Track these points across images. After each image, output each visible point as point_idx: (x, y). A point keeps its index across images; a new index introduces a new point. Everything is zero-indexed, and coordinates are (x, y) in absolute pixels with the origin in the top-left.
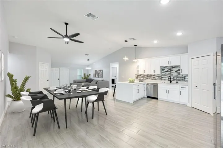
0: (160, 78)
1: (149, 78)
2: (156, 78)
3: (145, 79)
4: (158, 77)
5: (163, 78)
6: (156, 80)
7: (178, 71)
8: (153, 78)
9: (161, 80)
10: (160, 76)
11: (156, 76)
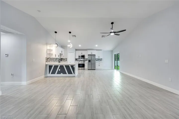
8: (54, 60)
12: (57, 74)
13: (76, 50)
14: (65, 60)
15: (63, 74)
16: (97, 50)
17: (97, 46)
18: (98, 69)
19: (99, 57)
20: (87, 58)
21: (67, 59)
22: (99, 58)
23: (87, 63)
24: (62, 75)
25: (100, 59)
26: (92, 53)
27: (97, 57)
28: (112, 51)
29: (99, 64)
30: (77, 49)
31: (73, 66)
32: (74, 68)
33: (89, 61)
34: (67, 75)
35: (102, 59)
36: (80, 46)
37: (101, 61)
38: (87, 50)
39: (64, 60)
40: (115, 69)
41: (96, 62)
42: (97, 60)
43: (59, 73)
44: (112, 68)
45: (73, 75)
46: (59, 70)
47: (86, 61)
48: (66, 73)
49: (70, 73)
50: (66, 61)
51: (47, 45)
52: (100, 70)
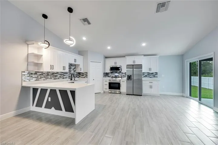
0: (63, 77)
1: (50, 77)
2: (59, 76)
3: (45, 79)
4: (60, 76)
5: (65, 75)
6: (59, 78)
7: (74, 69)
8: (56, 76)
9: (64, 78)
10: (63, 73)
11: (59, 74)
12: (45, 107)
13: (106, 58)
14: (85, 75)
15: (56, 109)
16: (145, 55)
17: (144, 45)
19: (150, 69)
20: (126, 72)
21: (87, 73)
22: (151, 72)
23: (125, 81)
24: (53, 111)
25: (152, 74)
26: (134, 62)
27: (145, 70)
29: (151, 84)
30: (107, 55)
33: (129, 78)
34: (64, 112)
35: (156, 73)
36: (109, 48)
37: (155, 78)
38: (124, 57)
39: (83, 75)
40: (190, 95)
41: (143, 79)
42: (146, 76)
44: (181, 94)
47: (124, 77)
48: (61, 109)
50: (86, 78)
51: (28, 45)
52: (152, 96)
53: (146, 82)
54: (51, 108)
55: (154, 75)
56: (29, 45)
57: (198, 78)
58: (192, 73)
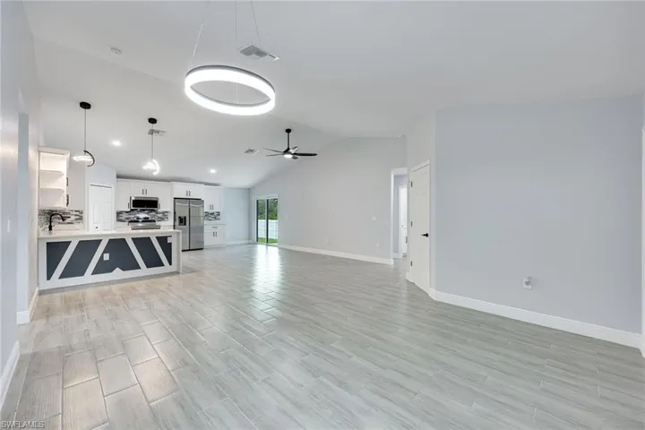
12: (94, 273)
13: (120, 177)
15: (124, 270)
16: (206, 184)
17: (213, 171)
18: (211, 248)
19: (212, 207)
20: (169, 210)
21: (80, 211)
22: (212, 211)
24: (118, 273)
25: (213, 214)
26: (188, 193)
27: (207, 208)
28: (248, 191)
29: (214, 230)
30: (124, 172)
31: (166, 238)
32: (170, 244)
33: (182, 221)
34: (144, 270)
35: (219, 213)
37: (218, 222)
41: (206, 222)
42: (206, 218)
43: (103, 268)
45: (167, 268)
46: (102, 256)
47: (162, 219)
48: (137, 267)
49: (153, 261)
51: (39, 152)
52: (218, 248)
53: (208, 227)
54: (111, 271)
55: (215, 216)
56: (41, 154)
57: (265, 221)
58: (259, 215)
